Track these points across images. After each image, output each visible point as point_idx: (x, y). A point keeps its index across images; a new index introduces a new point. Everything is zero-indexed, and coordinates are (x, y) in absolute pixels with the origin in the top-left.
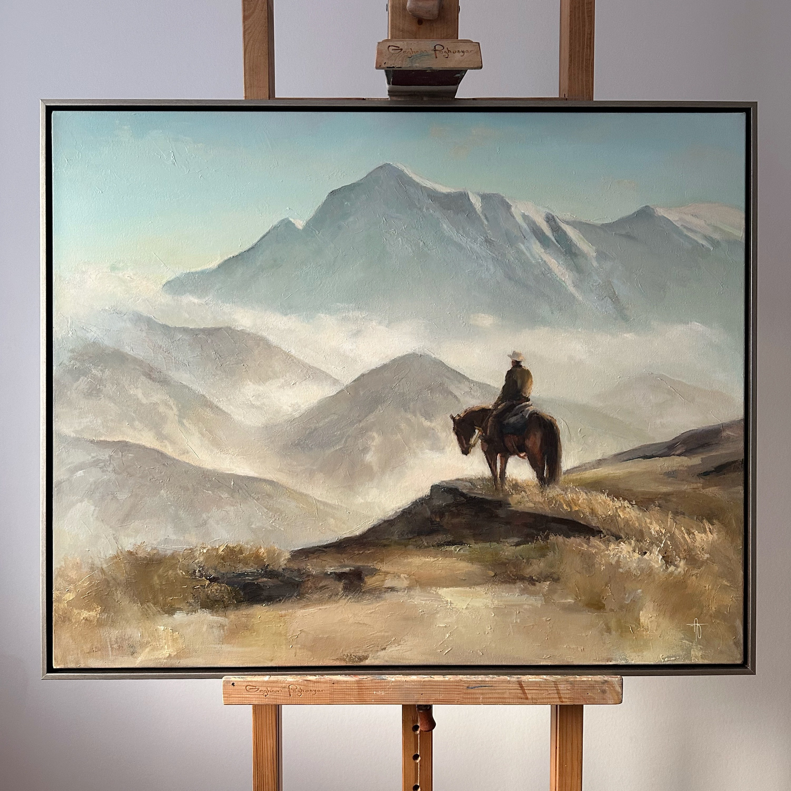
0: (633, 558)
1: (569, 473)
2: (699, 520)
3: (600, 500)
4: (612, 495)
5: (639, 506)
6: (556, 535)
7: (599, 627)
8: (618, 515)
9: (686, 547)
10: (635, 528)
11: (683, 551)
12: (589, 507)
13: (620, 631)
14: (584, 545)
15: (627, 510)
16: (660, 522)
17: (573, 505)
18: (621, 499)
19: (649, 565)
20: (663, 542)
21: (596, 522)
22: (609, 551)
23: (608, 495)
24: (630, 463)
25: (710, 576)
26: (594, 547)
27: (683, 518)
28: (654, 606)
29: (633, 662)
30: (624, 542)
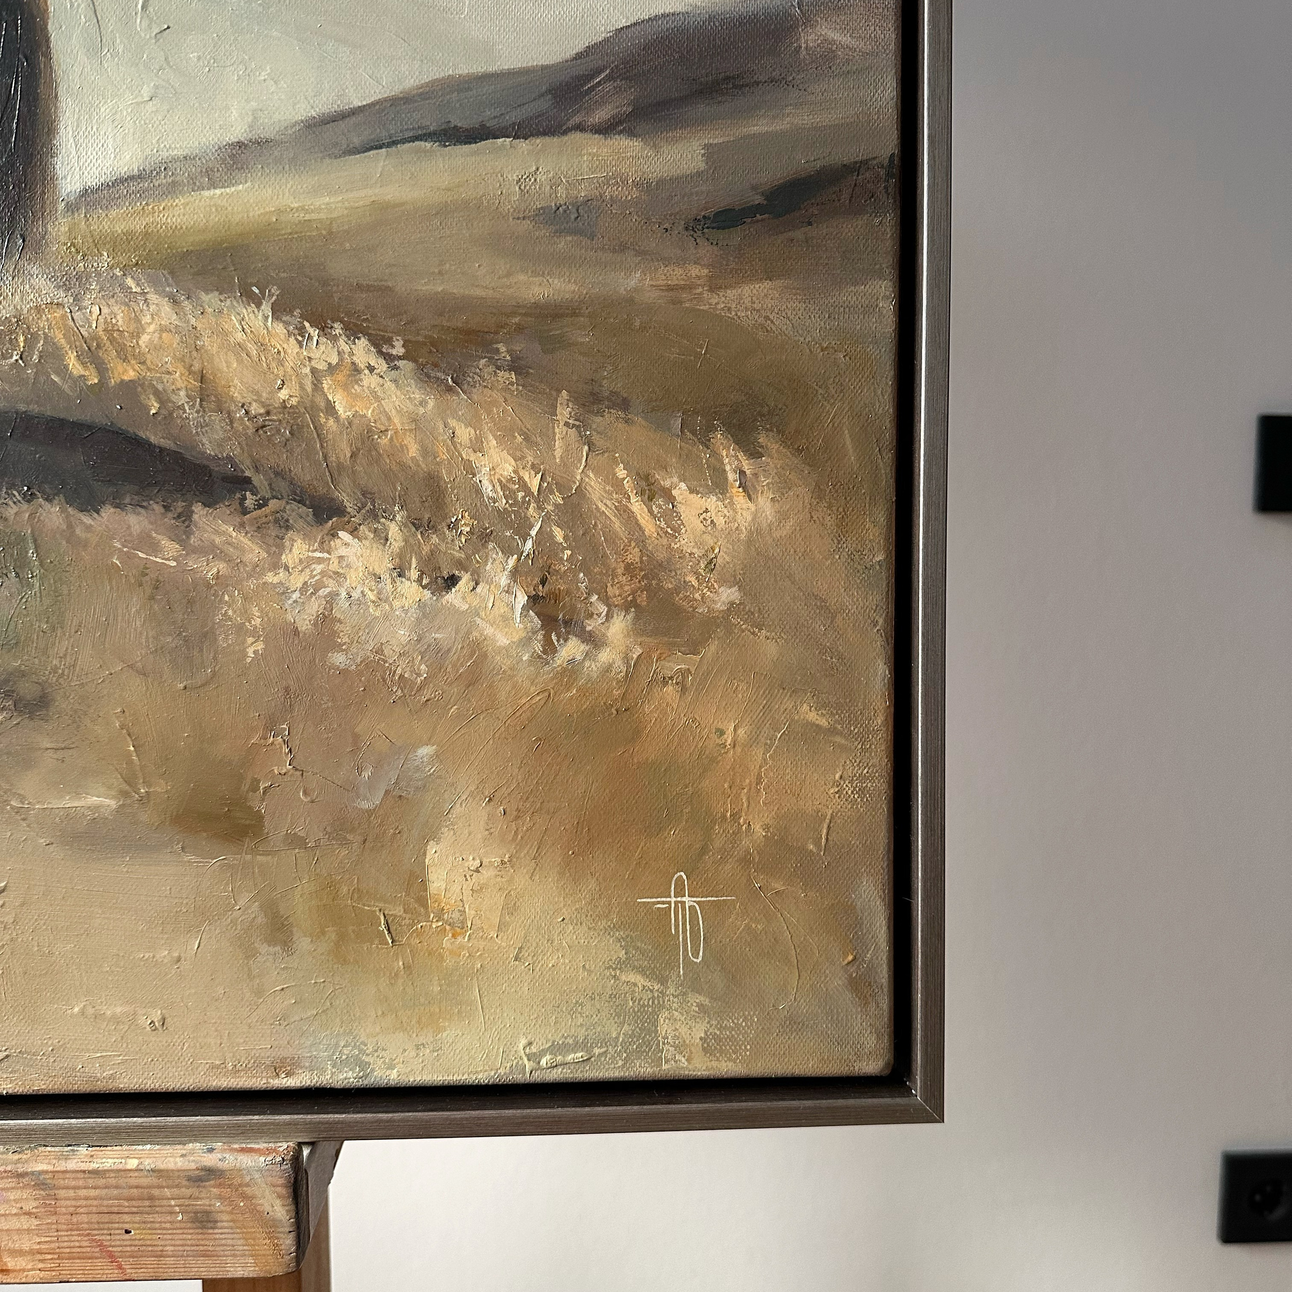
0: (397, 604)
1: (96, 204)
2: (693, 433)
3: (240, 336)
4: (297, 312)
5: (421, 368)
6: (29, 498)
7: (234, 922)
8: (322, 405)
9: (634, 556)
10: (402, 466)
11: (620, 571)
12: (189, 369)
13: (333, 936)
14: (165, 542)
15: (365, 383)
16: (520, 439)
17: (110, 356)
18: (338, 328)
19: (469, 633)
20: (533, 533)
21: (221, 435)
22: (282, 574)
23: (278, 311)
24: (380, 161)
25: (743, 686)
26: (212, 551)
27: (621, 425)
28: (491, 817)
29: (394, 1076)
30: (354, 532)
